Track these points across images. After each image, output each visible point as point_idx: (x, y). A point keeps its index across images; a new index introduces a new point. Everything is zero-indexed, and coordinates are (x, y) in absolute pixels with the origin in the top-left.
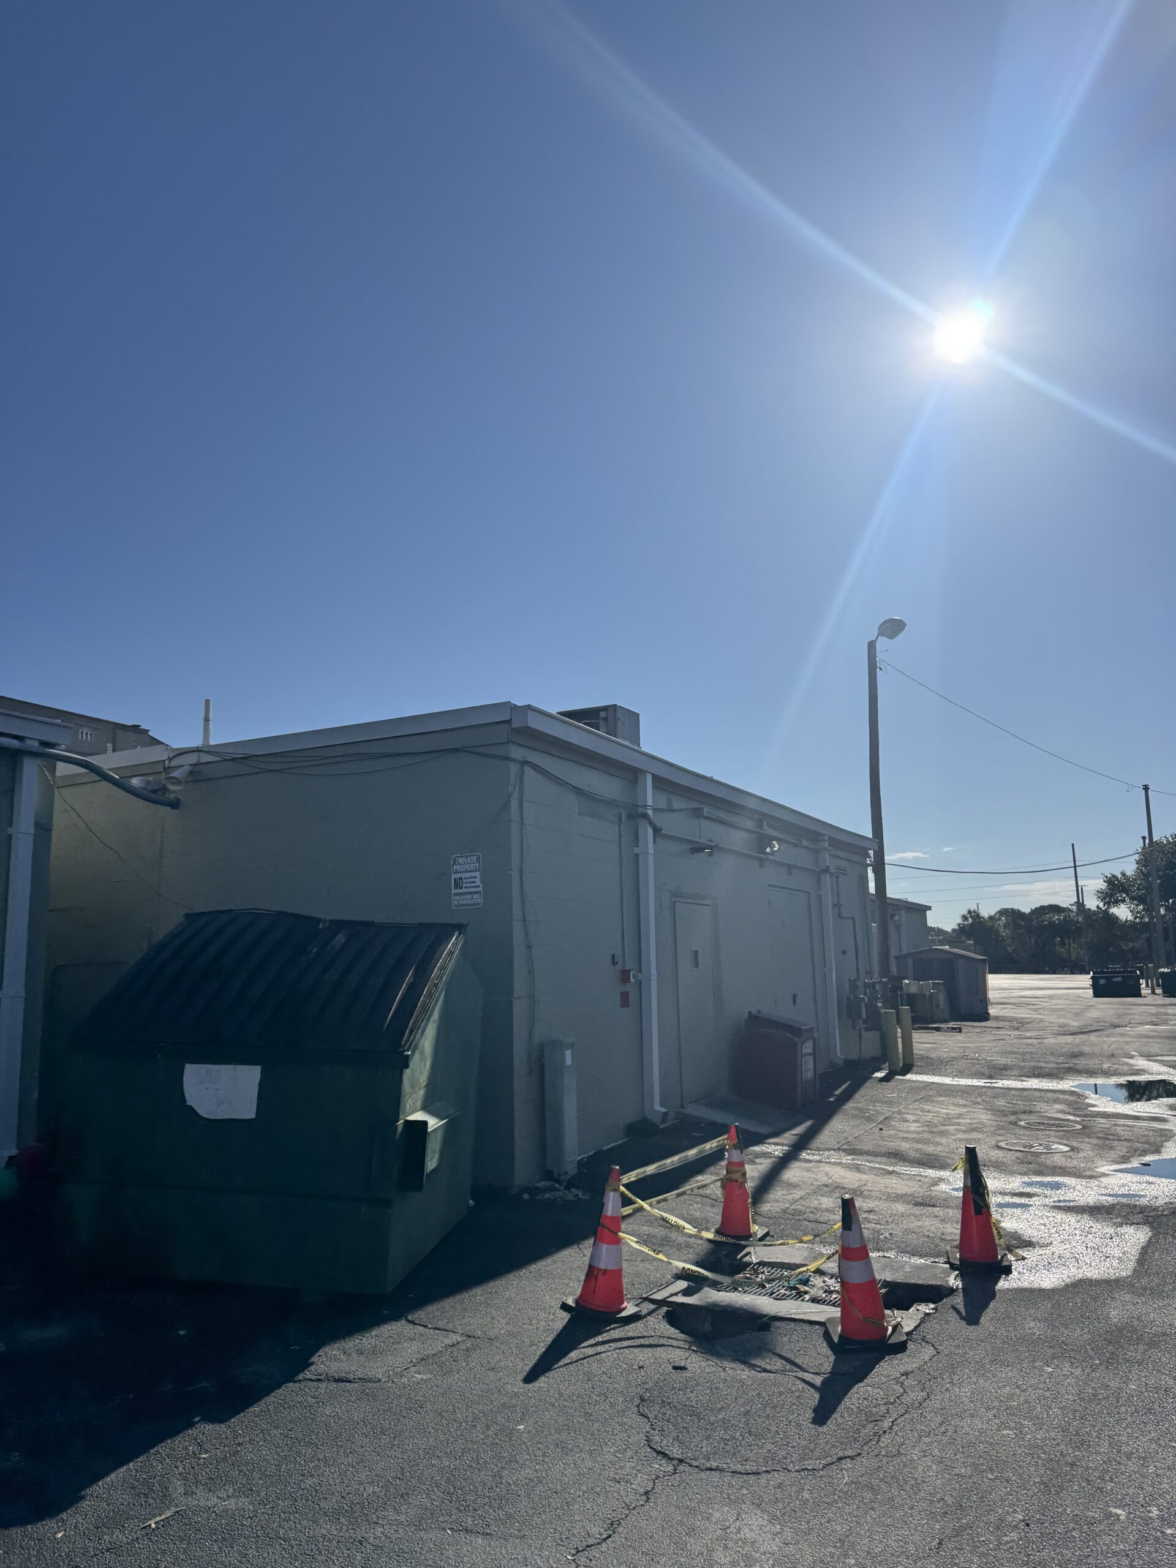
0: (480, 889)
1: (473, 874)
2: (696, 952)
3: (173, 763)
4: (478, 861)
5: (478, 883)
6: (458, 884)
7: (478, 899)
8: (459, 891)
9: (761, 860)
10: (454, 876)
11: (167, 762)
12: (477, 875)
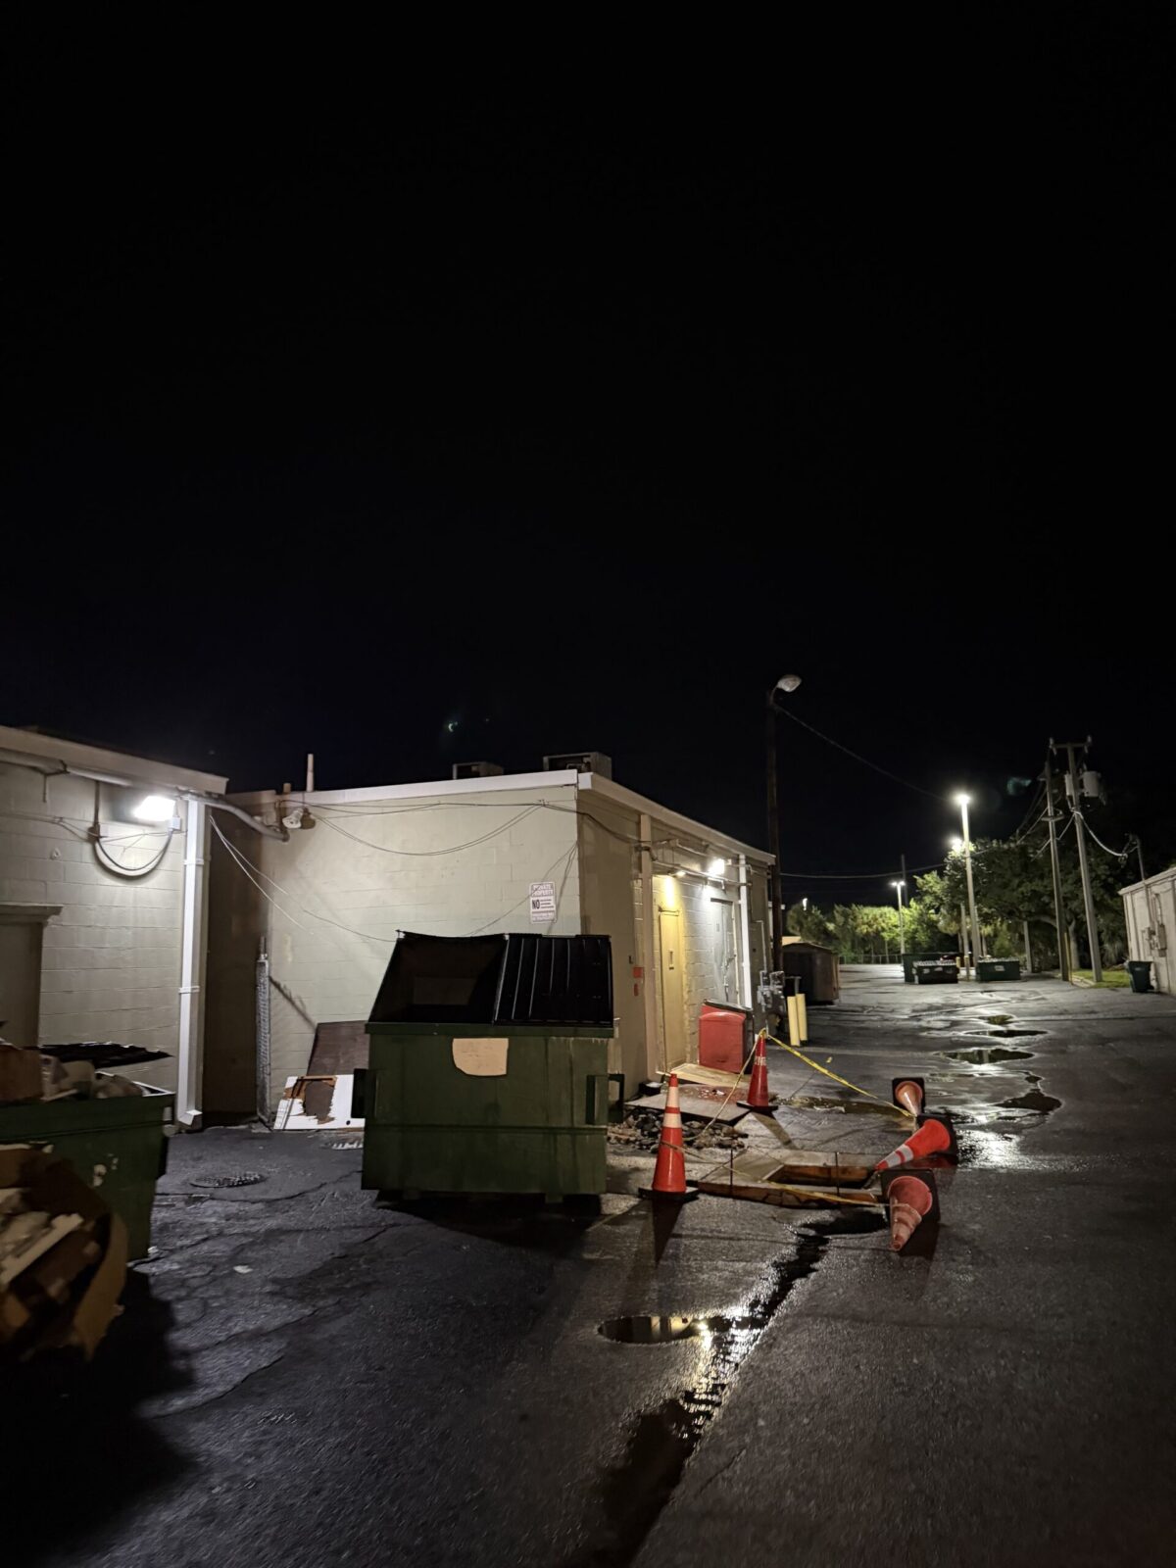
0: (554, 909)
1: (549, 898)
2: (671, 953)
4: (552, 887)
5: (552, 903)
6: (535, 905)
7: (553, 916)
8: (537, 910)
9: (706, 878)
10: (532, 899)
12: (552, 898)
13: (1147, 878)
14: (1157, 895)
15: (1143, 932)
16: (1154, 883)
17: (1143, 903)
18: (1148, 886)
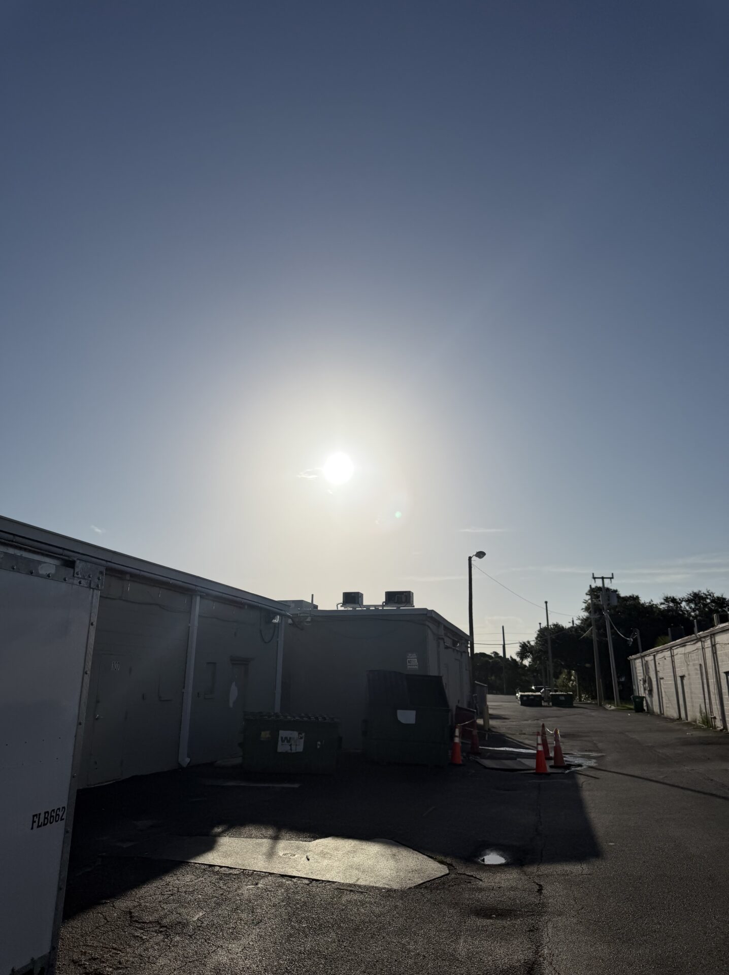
0: (417, 664)
3: (301, 615)
4: (416, 655)
5: (416, 661)
6: (409, 662)
7: (417, 667)
8: (410, 664)
9: (454, 649)
10: (408, 660)
11: (299, 615)
12: (416, 659)
13: (643, 651)
14: (647, 661)
15: (640, 680)
16: (645, 656)
17: (640, 664)
18: (642, 657)
